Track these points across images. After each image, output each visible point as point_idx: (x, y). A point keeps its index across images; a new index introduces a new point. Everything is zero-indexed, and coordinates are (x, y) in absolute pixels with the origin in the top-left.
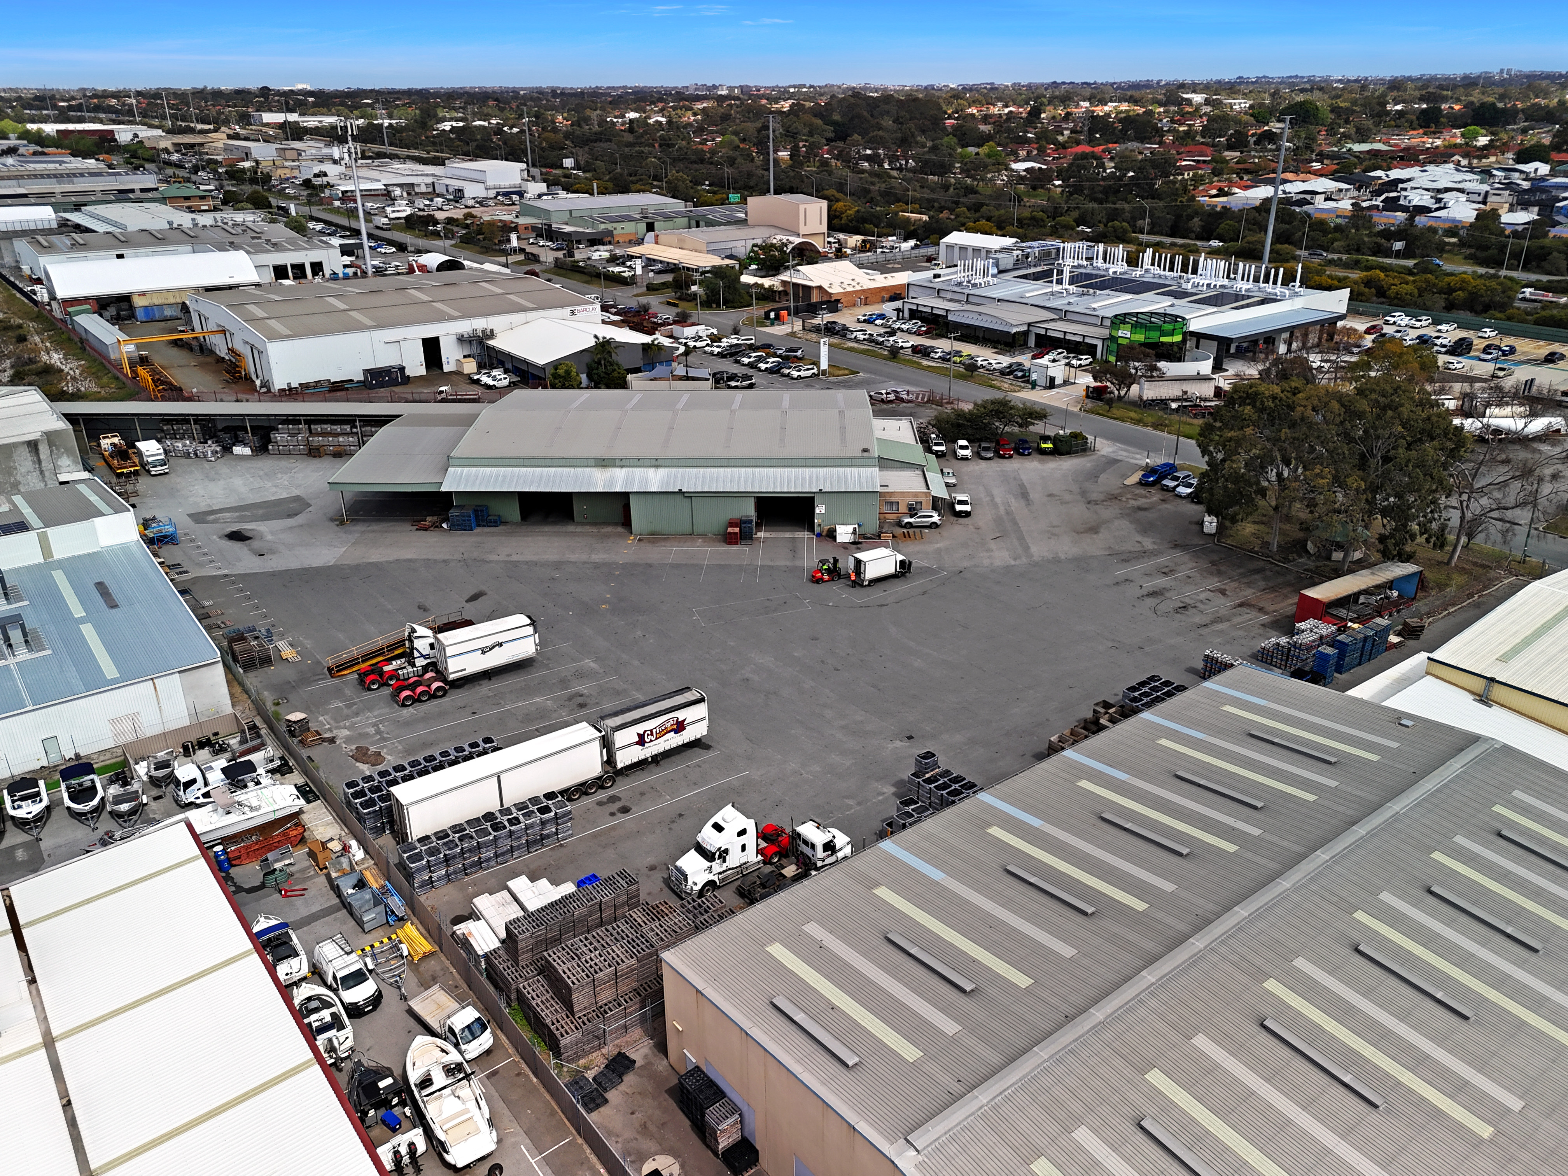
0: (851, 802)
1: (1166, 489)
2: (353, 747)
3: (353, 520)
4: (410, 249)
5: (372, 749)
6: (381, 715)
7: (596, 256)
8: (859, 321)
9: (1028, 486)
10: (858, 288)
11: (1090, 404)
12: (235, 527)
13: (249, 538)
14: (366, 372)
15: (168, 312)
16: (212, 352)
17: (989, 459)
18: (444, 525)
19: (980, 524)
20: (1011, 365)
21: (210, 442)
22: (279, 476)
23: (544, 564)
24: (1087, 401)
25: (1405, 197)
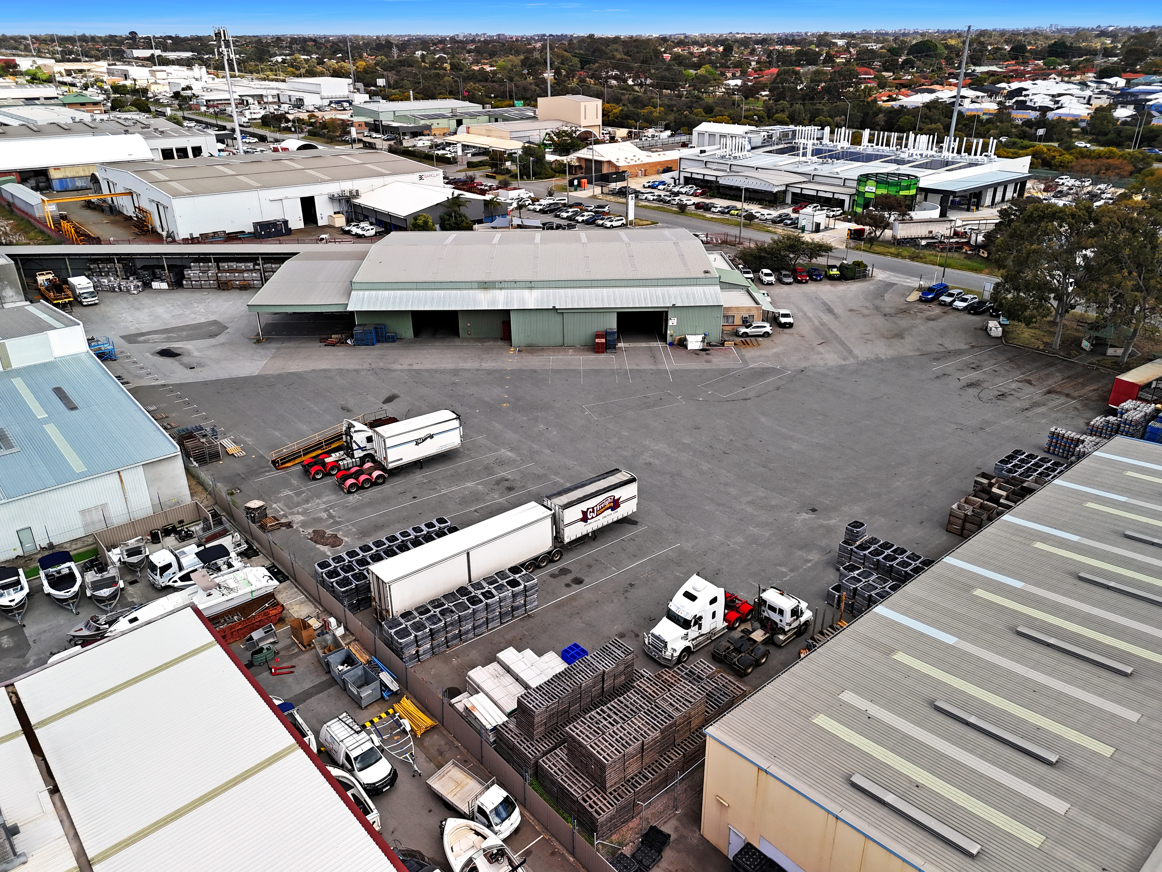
0: (784, 569)
1: (944, 304)
2: (311, 531)
3: (267, 339)
4: (269, 139)
5: (329, 532)
6: (330, 502)
7: (420, 144)
8: (644, 187)
9: (830, 304)
10: (639, 162)
11: (852, 244)
12: (165, 346)
13: (178, 355)
14: (255, 225)
15: (79, 184)
16: (120, 213)
17: (790, 284)
18: (349, 341)
19: (804, 333)
20: (780, 216)
21: (131, 278)
22: (196, 305)
23: (443, 372)
24: (850, 241)
25: (1031, 100)
